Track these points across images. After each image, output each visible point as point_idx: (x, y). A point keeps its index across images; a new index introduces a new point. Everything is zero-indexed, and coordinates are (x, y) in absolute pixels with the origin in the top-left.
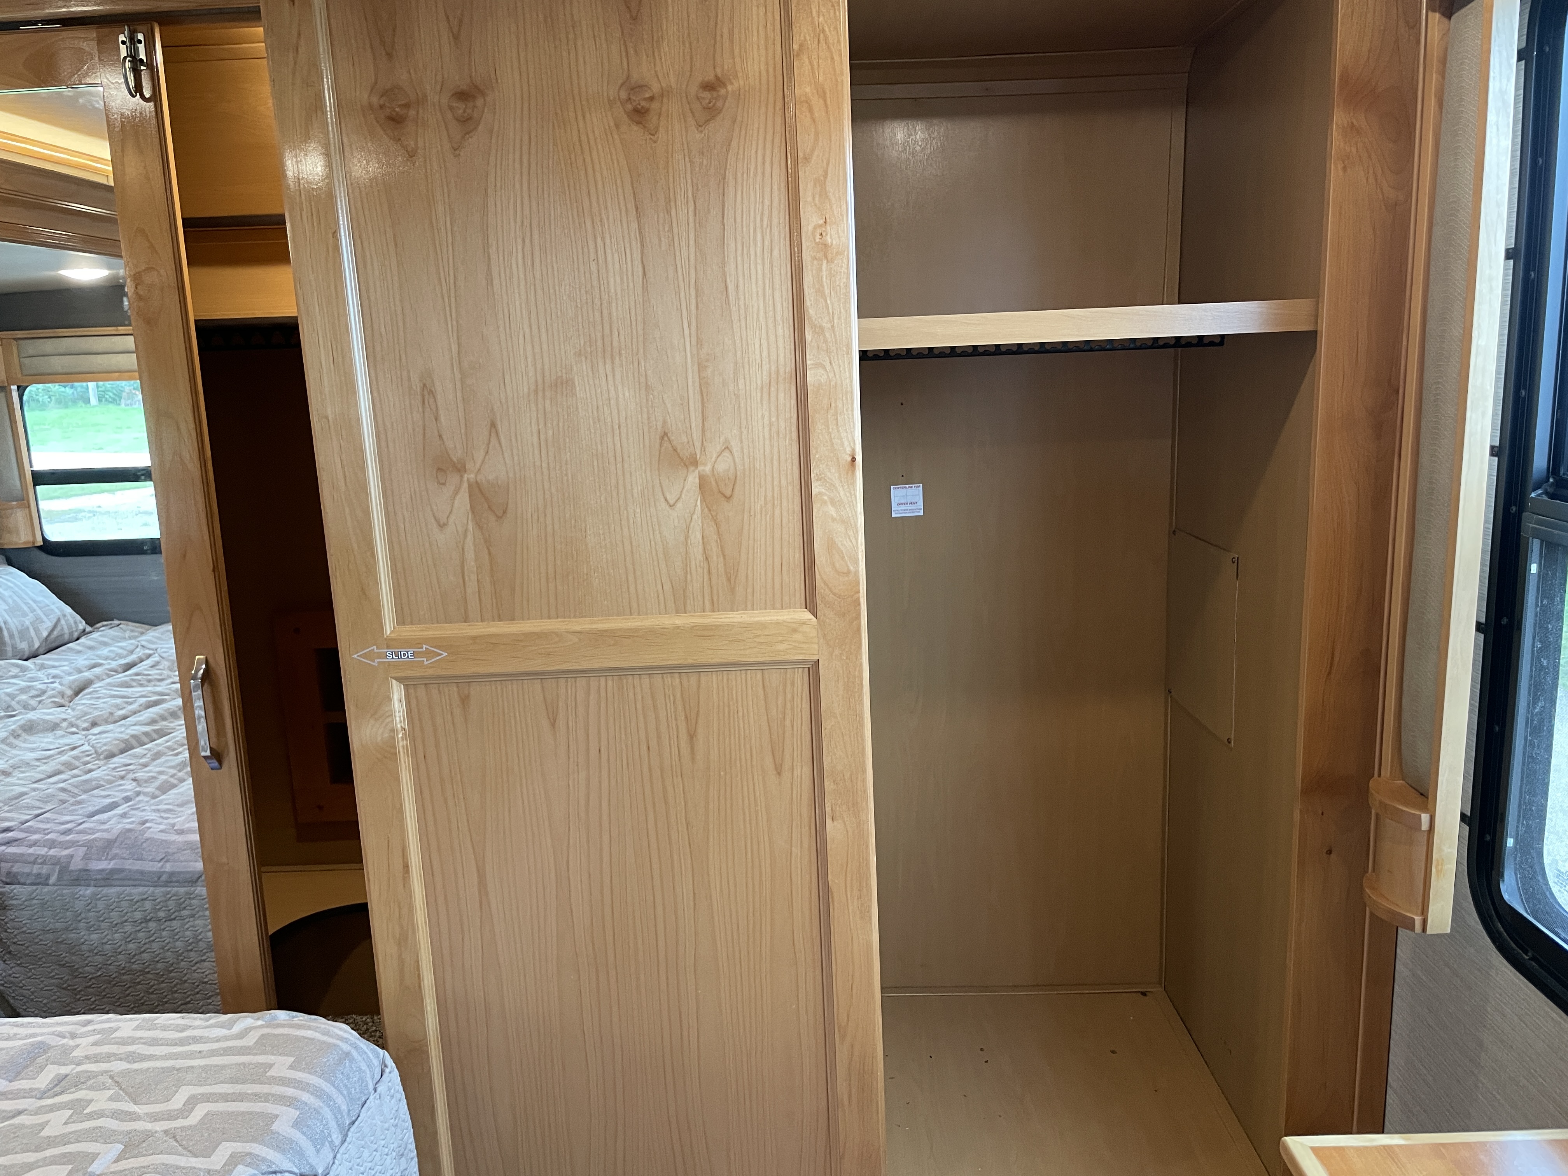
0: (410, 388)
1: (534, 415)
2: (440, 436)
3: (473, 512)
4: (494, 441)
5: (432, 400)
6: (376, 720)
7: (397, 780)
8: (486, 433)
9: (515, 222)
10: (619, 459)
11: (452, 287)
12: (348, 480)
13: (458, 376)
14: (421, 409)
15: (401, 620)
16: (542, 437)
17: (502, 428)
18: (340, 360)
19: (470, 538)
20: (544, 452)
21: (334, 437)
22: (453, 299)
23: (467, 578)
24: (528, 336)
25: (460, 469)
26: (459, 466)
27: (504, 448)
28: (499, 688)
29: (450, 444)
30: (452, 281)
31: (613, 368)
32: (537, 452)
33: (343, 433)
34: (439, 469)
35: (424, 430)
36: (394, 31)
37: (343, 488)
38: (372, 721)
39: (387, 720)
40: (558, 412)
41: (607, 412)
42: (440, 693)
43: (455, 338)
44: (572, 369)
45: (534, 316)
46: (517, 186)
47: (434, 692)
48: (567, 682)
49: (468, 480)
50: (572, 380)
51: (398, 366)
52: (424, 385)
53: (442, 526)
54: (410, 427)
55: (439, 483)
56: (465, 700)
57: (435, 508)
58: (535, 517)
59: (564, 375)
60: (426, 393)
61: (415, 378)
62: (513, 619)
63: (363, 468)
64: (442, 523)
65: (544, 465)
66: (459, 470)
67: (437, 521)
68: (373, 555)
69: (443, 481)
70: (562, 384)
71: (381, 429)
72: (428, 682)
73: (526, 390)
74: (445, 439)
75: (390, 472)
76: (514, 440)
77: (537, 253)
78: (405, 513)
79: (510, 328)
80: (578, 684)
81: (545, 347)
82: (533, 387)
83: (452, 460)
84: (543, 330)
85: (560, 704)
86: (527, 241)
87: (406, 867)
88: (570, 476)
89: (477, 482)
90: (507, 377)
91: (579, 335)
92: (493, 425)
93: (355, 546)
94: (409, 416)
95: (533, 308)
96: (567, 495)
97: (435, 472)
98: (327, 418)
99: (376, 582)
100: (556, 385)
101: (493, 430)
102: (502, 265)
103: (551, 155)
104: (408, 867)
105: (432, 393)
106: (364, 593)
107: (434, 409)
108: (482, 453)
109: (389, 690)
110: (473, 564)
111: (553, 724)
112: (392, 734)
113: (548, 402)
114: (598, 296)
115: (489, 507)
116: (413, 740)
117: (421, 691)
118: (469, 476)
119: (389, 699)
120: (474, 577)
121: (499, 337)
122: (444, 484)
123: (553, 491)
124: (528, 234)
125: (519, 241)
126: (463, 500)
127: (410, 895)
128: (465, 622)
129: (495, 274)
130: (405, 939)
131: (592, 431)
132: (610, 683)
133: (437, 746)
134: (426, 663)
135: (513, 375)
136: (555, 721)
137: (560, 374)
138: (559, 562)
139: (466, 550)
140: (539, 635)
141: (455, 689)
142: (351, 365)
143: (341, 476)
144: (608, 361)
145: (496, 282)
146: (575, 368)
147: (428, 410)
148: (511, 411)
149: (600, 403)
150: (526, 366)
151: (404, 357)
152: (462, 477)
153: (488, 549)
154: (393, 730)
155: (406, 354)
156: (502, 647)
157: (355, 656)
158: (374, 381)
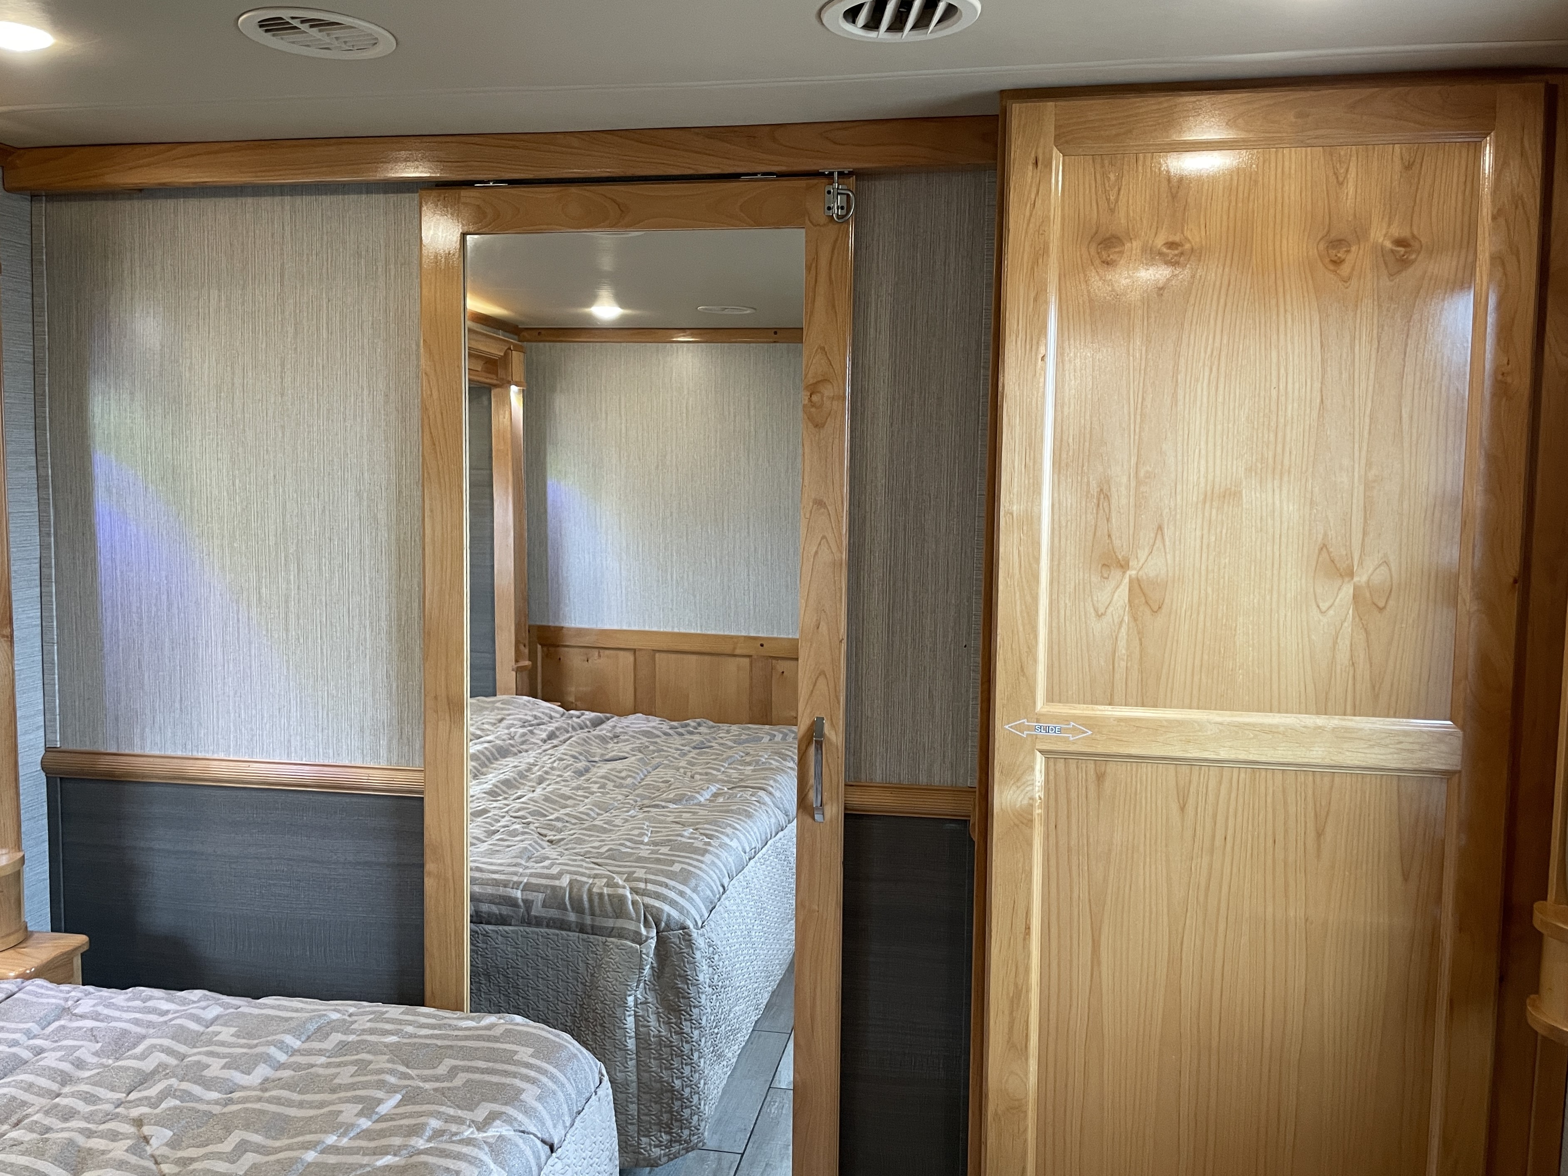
0: (1088, 492)
1: (1199, 521)
2: (1109, 536)
3: (1130, 606)
4: (1159, 543)
5: (1106, 504)
6: (1018, 787)
7: (1030, 845)
8: (1152, 535)
9: (1205, 352)
10: (1276, 566)
11: (1139, 406)
12: (1023, 569)
13: (1133, 484)
14: (1095, 511)
15: (1050, 698)
16: (1205, 541)
17: (1168, 532)
18: (1031, 464)
19: (1124, 630)
20: (1204, 556)
21: (1016, 531)
22: (1138, 417)
23: (1116, 665)
24: (1203, 452)
25: (1124, 566)
26: (1123, 563)
27: (1167, 550)
28: (1134, 769)
29: (1117, 543)
30: (1140, 401)
31: (1281, 484)
32: (1198, 555)
33: (1025, 528)
34: (1104, 565)
35: (1095, 529)
36: (1119, 190)
37: (1017, 576)
38: (1014, 788)
39: (1028, 789)
40: (1222, 520)
41: (1270, 521)
42: (1077, 768)
43: (1136, 451)
44: (1241, 483)
45: (1211, 434)
46: (1212, 322)
47: (1073, 765)
48: (1200, 769)
49: (1130, 576)
50: (1240, 492)
51: (1080, 472)
52: (1101, 490)
53: (1099, 616)
54: (1083, 525)
55: (1102, 576)
56: (1100, 777)
57: (1095, 598)
58: (1188, 613)
59: (1233, 488)
60: (1102, 496)
61: (1094, 484)
62: (1156, 707)
63: (1037, 560)
64: (1100, 613)
65: (1203, 568)
66: (1122, 566)
67: (1096, 610)
68: (1036, 637)
69: (1106, 575)
70: (1230, 494)
72: (1067, 756)
73: (1195, 499)
74: (1114, 538)
75: (1059, 564)
76: (1177, 543)
77: (1222, 379)
78: (1067, 601)
79: (1188, 445)
80: (1211, 773)
81: (1218, 462)
82: (1201, 497)
83: (1116, 556)
84: (1219, 448)
85: (1191, 790)
86: (1214, 369)
87: (1028, 928)
88: (1227, 578)
89: (1138, 580)
90: (1179, 487)
91: (1252, 454)
92: (1160, 528)
93: (1021, 629)
94: (1083, 517)
95: (1211, 427)
96: (1221, 595)
97: (1100, 566)
98: (1012, 514)
99: (1035, 661)
100: (1224, 497)
101: (1160, 532)
102: (1188, 390)
103: (1247, 296)
104: (1029, 928)
105: (1107, 498)
106: (1022, 670)
107: (1107, 511)
108: (1147, 551)
109: (1034, 760)
110: (1124, 651)
111: (1182, 809)
112: (1031, 801)
113: (1214, 511)
114: (1275, 420)
115: (1147, 602)
116: (1047, 808)
117: (1061, 765)
118: (1133, 573)
119: (1033, 769)
120: (1123, 664)
121: (1176, 451)
122: (1107, 578)
123: (1210, 590)
124: (1216, 363)
125: (1207, 369)
126: (1122, 594)
127: (1028, 956)
128: (1110, 704)
129: (1180, 397)
130: (1018, 996)
131: (1254, 539)
132: (1242, 775)
133: (1069, 817)
134: (1071, 739)
135: (1185, 486)
136: (1184, 806)
137: (1229, 486)
138: (1206, 657)
139: (1119, 639)
140: (1180, 723)
141: (1093, 766)
142: (1041, 470)
143: (1017, 565)
144: (1277, 477)
145: (1180, 403)
146: (1244, 483)
147: (1101, 511)
148: (1178, 516)
149: (1264, 514)
150: (1199, 478)
151: (1086, 464)
152: (1124, 573)
153: (1140, 640)
154: (1032, 798)
155: (1089, 462)
156: (1145, 730)
157: (1007, 727)
158: (1056, 485)
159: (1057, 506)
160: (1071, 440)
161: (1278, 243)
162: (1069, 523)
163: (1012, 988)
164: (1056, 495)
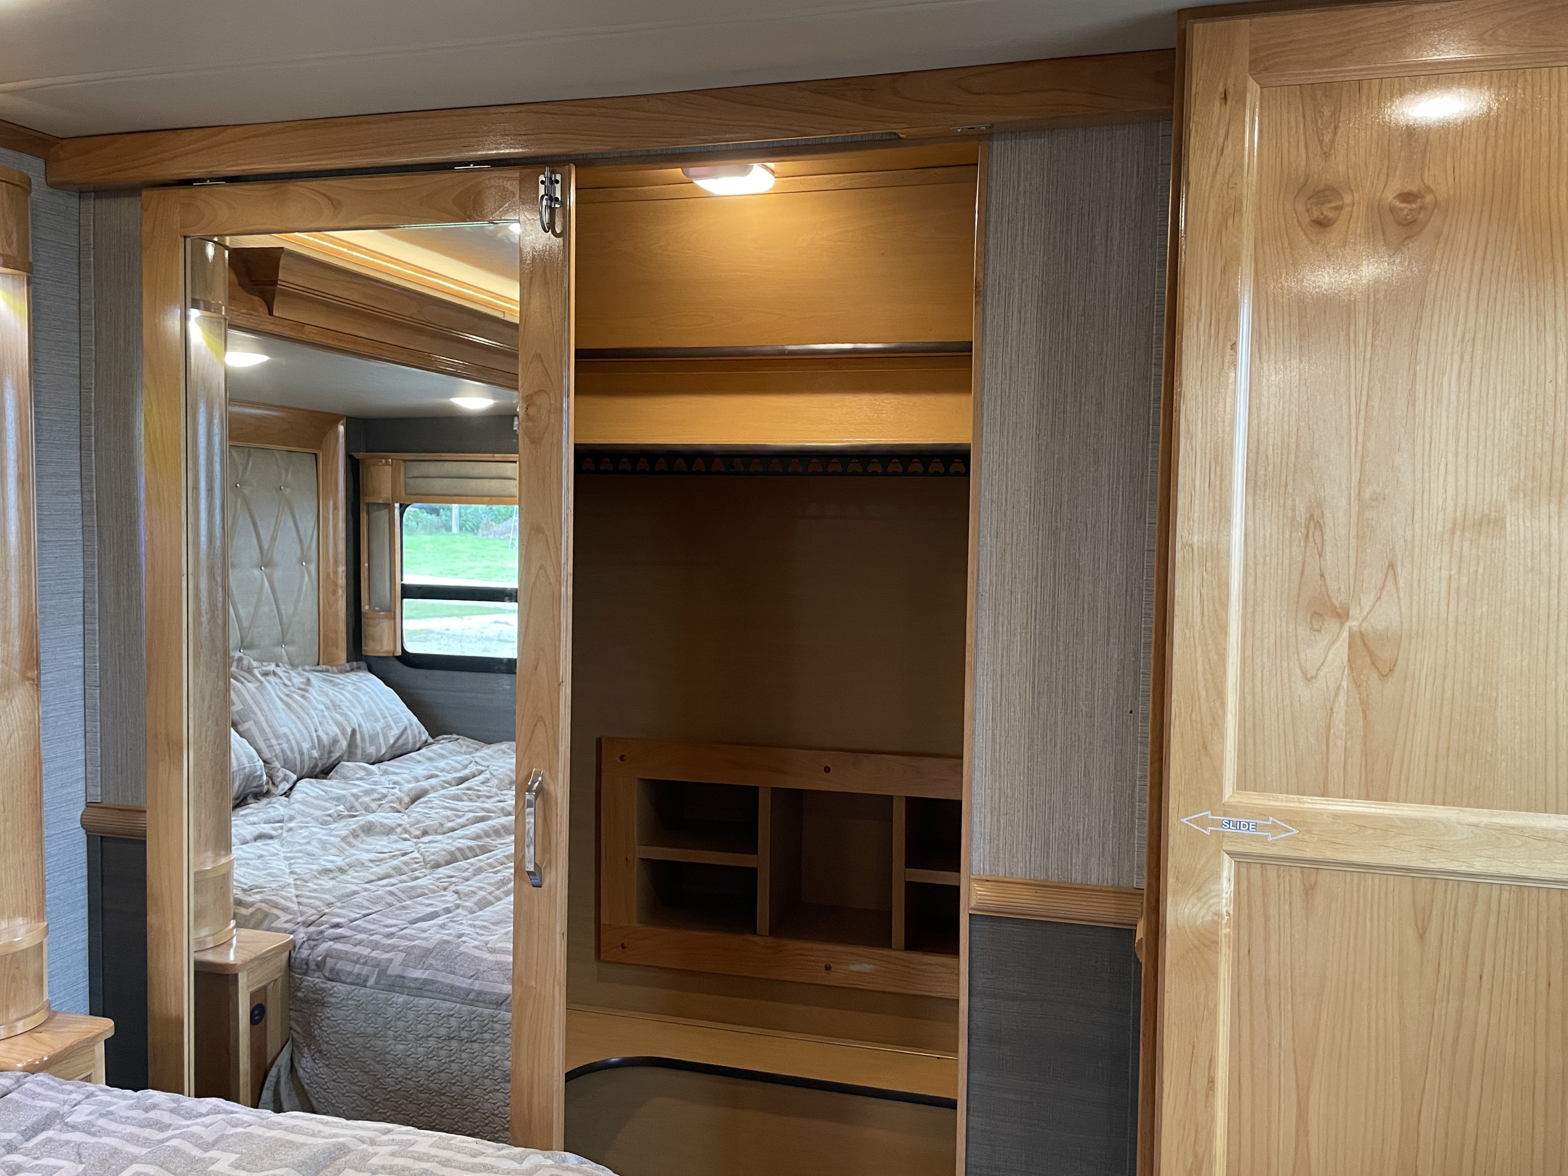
0: (1293, 518)
1: (1446, 558)
2: (1322, 576)
3: (1351, 667)
4: (1390, 585)
5: (1317, 534)
6: (1199, 899)
7: (1215, 975)
8: (1381, 575)
9: (1454, 335)
10: (1554, 618)
11: (1363, 407)
12: (1206, 618)
13: (1355, 508)
14: (1302, 543)
15: (1242, 785)
16: (1454, 584)
17: (1402, 572)
18: (1218, 483)
19: (1342, 698)
20: (1453, 603)
21: (1196, 568)
22: (1362, 421)
23: (1331, 745)
24: (1451, 467)
25: (1342, 616)
26: (1340, 611)
27: (1402, 595)
28: (1355, 881)
29: (1333, 585)
30: (1364, 399)
31: (1559, 509)
32: (1444, 602)
33: (1209, 564)
34: (1315, 613)
35: (1303, 567)
36: (1336, 127)
37: (1198, 626)
38: (1194, 899)
39: (1212, 901)
40: (1478, 555)
41: (1544, 559)
42: (1278, 876)
43: (1358, 465)
44: (1504, 507)
45: (1462, 443)
46: (1463, 295)
47: (1272, 872)
48: (1447, 885)
49: (1350, 628)
50: (1503, 520)
51: (1282, 492)
52: (1312, 516)
53: (1309, 679)
54: (1286, 562)
55: (1312, 629)
56: (1309, 890)
57: (1303, 657)
58: (1431, 679)
59: (1493, 514)
60: (1312, 524)
61: (1301, 508)
62: (1386, 800)
63: (1225, 606)
64: (1309, 676)
65: (1451, 618)
66: (1339, 616)
67: (1304, 674)
68: (1223, 705)
69: (1317, 627)
70: (1489, 523)
71: (1251, 563)
72: (1265, 861)
73: (1440, 528)
74: (1327, 578)
75: (1254, 613)
76: (1415, 585)
77: (1477, 371)
78: (1265, 660)
79: (1430, 456)
80: (1461, 889)
81: (1472, 479)
82: (1449, 526)
83: (1332, 604)
84: (1473, 461)
85: (1434, 911)
86: (1467, 358)
87: (1211, 1082)
88: (1484, 633)
89: (1361, 632)
90: (1418, 513)
91: (1520, 469)
92: (1392, 566)
93: (1203, 694)
94: (1287, 551)
95: (1463, 434)
96: (1476, 656)
97: (1309, 615)
98: (1192, 546)
99: (1222, 736)
100: (1480, 525)
101: (1391, 572)
102: (1430, 385)
103: (1511, 261)
104: (1213, 1082)
105: (1320, 526)
106: (1205, 747)
107: (1319, 545)
108: (1372, 597)
109: (1220, 864)
110: (1341, 727)
111: (1422, 936)
112: (1215, 918)
113: (1466, 545)
114: (1551, 423)
115: (1373, 663)
116: (1238, 927)
117: (1256, 872)
118: (1353, 624)
119: (1219, 876)
120: (1341, 743)
121: (1414, 465)
122: (1319, 631)
123: (1460, 649)
124: (1469, 349)
125: (1456, 357)
126: (1340, 651)
127: (1212, 1118)
128: (1323, 795)
129: (1420, 393)
131: (1522, 582)
132: (1505, 894)
133: (1266, 940)
134: (1270, 839)
135: (1426, 511)
136: (1424, 932)
137: (1487, 512)
138: (1454, 737)
139: (1335, 710)
140: (1418, 824)
141: (1299, 874)
142: (1230, 489)
143: (1198, 611)
144: (1555, 500)
145: (1419, 403)
146: (1509, 507)
147: (1311, 544)
148: (1417, 550)
149: (1537, 549)
150: (1445, 500)
151: (1291, 483)
152: (1342, 624)
153: (1364, 712)
154: (1218, 914)
155: (1294, 480)
156: (1371, 831)
157: (1184, 820)
158: (1251, 509)
159: (1251, 536)
160: (1270, 452)
161: (1553, 192)
162: (1268, 559)
163: (1190, 1160)
164: (1250, 523)
